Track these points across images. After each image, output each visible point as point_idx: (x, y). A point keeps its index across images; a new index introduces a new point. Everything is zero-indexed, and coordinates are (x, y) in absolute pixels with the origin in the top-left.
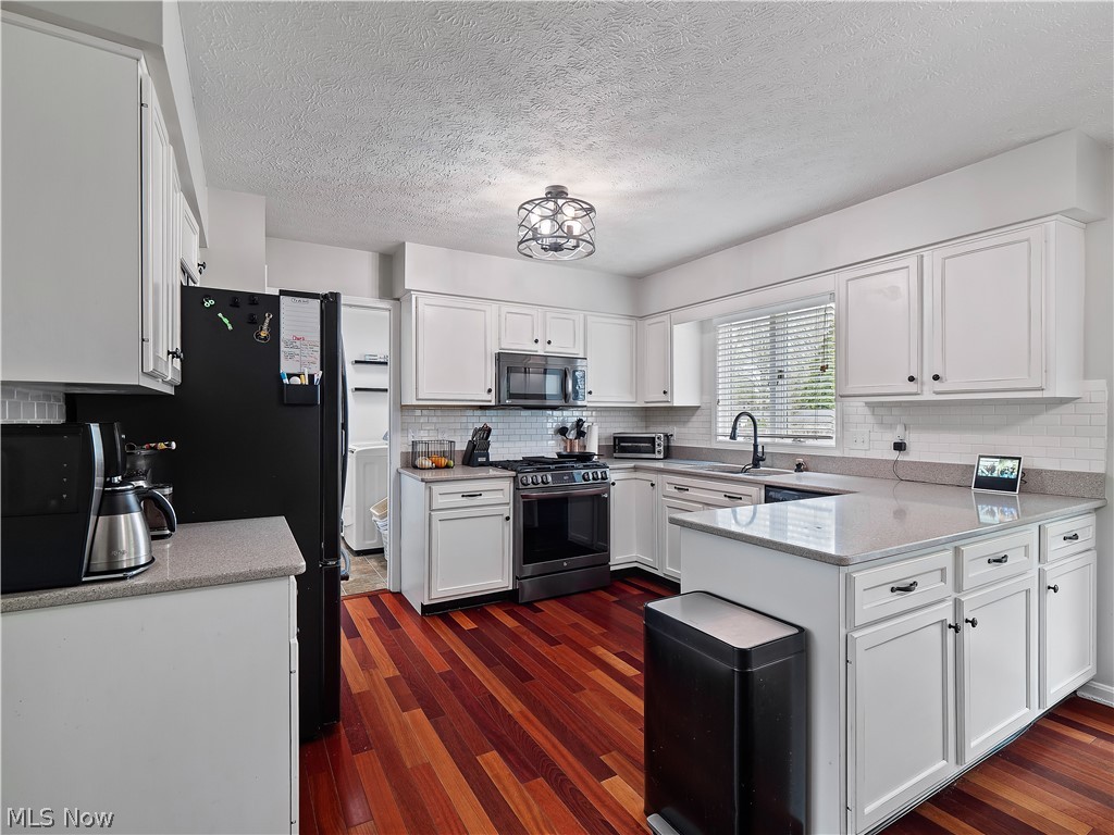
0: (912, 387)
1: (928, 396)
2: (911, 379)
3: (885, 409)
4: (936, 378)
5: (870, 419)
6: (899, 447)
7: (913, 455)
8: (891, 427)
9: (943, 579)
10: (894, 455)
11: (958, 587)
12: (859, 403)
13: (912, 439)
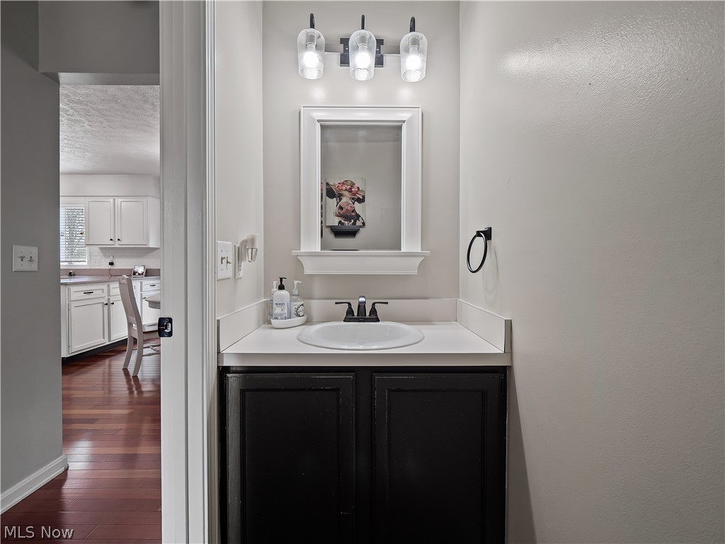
0: (111, 242)
1: (117, 246)
2: (111, 240)
3: (105, 250)
4: (119, 240)
5: (101, 254)
6: (111, 264)
7: (117, 266)
8: (109, 257)
9: (103, 292)
10: (109, 267)
11: (109, 295)
12: (96, 248)
13: (115, 261)
